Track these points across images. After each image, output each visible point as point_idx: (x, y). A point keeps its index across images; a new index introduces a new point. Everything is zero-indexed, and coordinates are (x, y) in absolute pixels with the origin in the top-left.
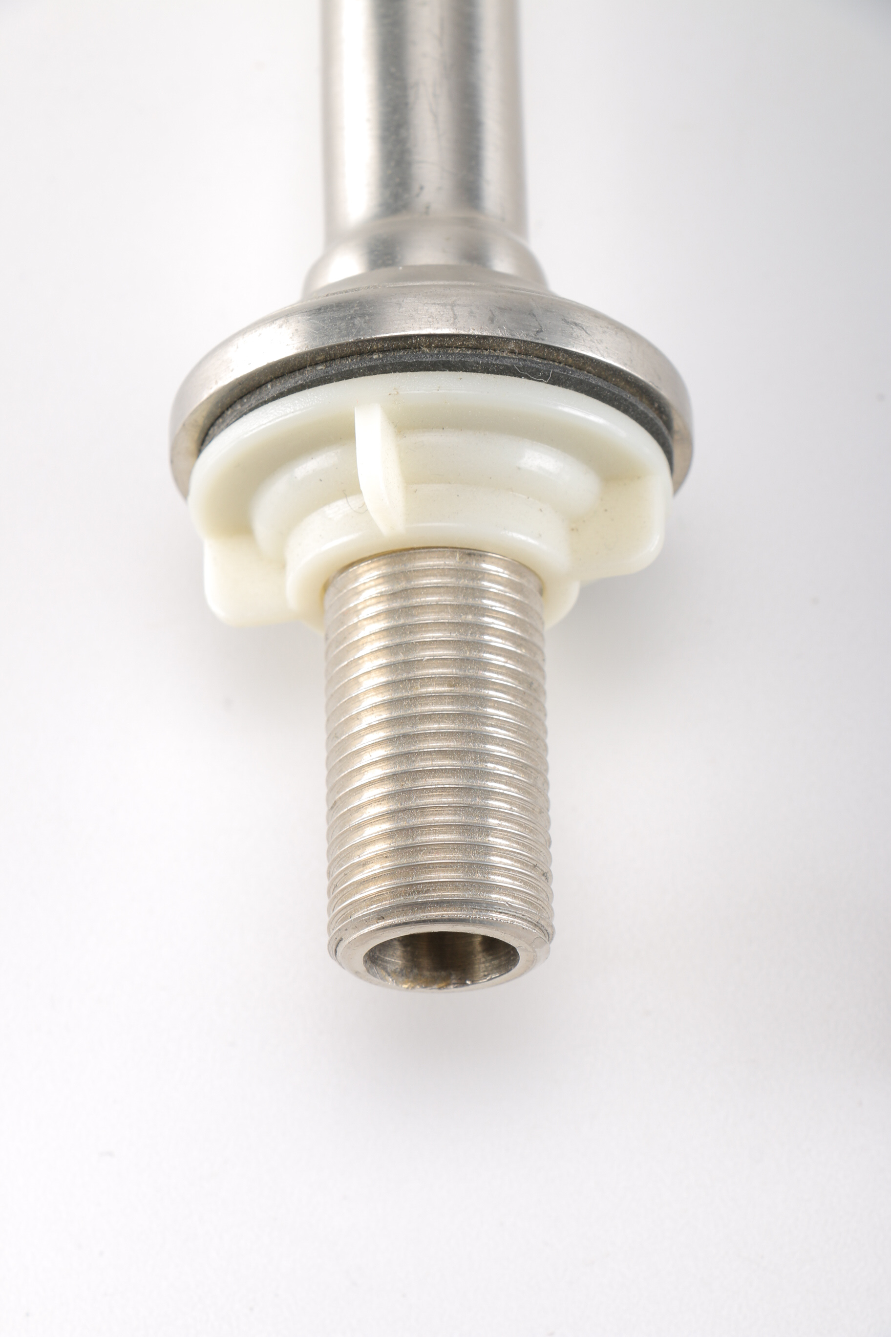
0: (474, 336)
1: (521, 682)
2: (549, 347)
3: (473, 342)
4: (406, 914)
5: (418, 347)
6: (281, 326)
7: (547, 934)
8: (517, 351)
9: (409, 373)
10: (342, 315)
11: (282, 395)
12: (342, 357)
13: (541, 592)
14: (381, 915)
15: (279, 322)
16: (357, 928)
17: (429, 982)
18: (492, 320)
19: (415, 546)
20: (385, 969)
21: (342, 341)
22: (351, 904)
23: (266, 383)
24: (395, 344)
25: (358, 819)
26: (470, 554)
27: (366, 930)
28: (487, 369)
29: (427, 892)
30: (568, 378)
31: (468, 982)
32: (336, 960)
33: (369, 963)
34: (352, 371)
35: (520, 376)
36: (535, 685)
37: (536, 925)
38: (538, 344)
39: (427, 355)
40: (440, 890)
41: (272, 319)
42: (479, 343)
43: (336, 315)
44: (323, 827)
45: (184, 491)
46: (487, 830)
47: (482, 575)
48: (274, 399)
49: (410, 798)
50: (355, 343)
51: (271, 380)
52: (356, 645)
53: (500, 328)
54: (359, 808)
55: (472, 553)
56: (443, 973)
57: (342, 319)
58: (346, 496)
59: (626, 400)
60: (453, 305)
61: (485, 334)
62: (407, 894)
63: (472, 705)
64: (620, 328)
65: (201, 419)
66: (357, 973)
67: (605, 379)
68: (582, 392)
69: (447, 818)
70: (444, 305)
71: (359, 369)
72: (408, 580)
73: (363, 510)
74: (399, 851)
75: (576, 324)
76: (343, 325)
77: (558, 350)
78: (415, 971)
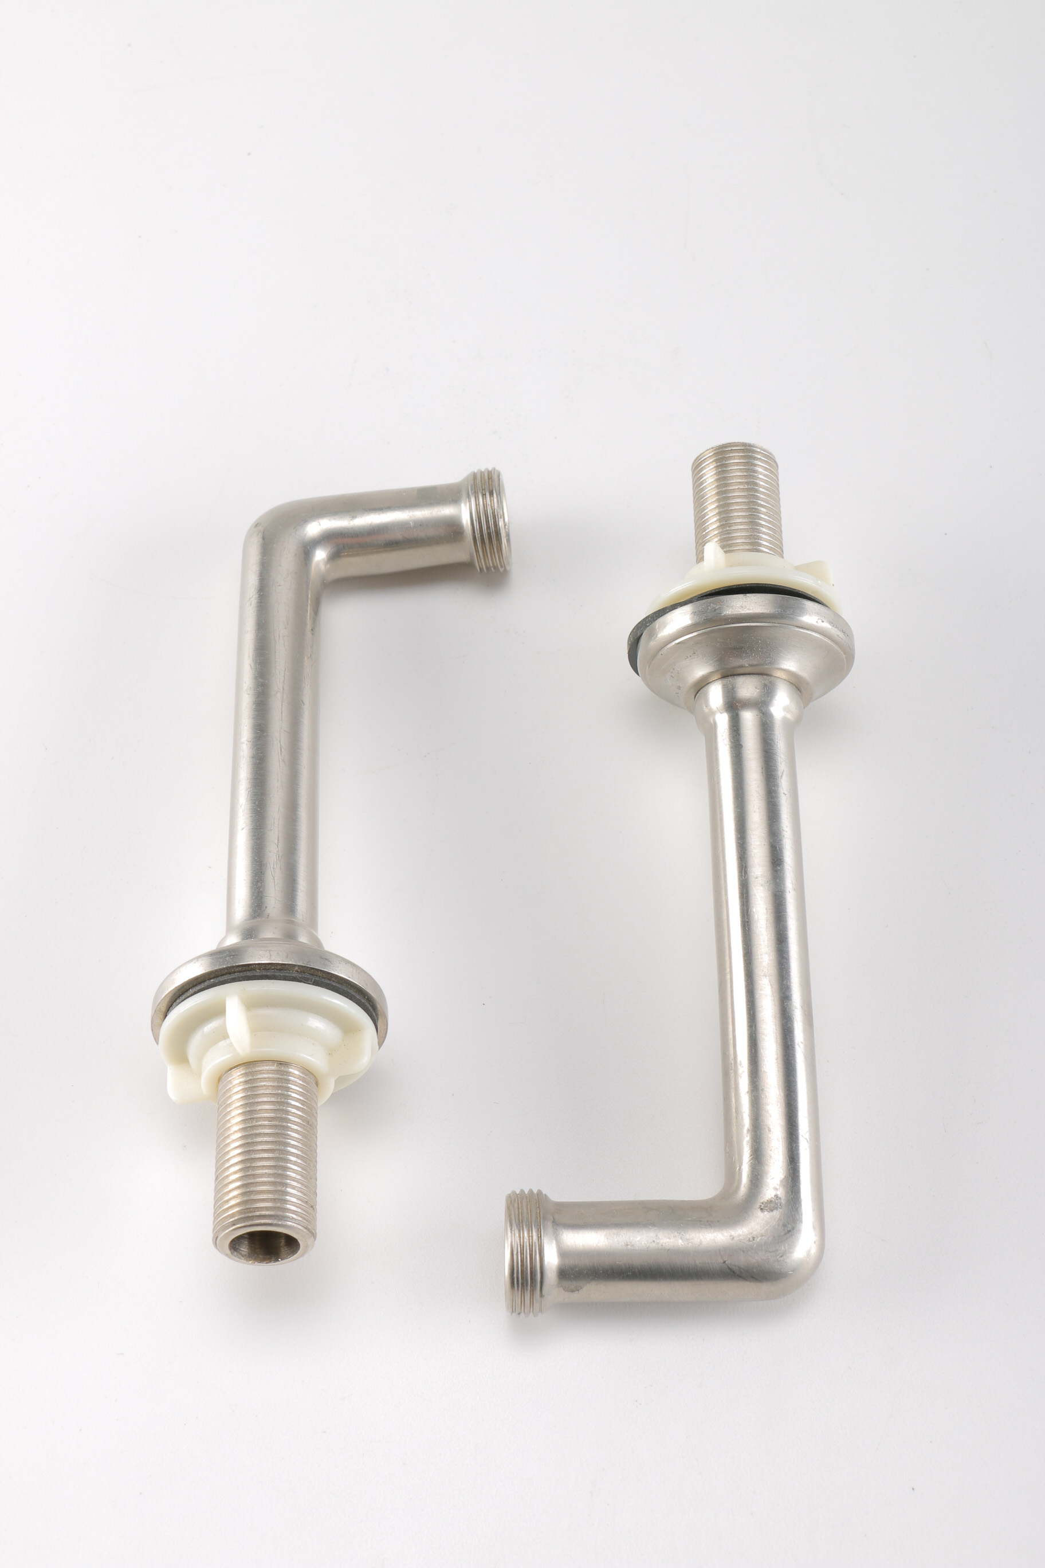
0: (279, 964)
1: (303, 1121)
2: (313, 969)
3: (279, 967)
4: (244, 1222)
5: (254, 970)
6: (195, 963)
7: (313, 1235)
8: (299, 971)
9: (250, 981)
10: (221, 956)
11: (195, 993)
12: (222, 975)
13: (317, 1084)
14: (234, 1223)
15: (195, 961)
16: (224, 1230)
17: (261, 1261)
18: (287, 957)
19: (255, 1060)
20: (241, 1254)
21: (221, 967)
22: (221, 1219)
23: (189, 989)
24: (244, 968)
25: (226, 1181)
26: (280, 1064)
27: (227, 1231)
28: (285, 978)
29: (254, 1212)
30: (322, 982)
31: (280, 1260)
32: (217, 1248)
33: (232, 1251)
34: (225, 980)
35: (300, 981)
36: (310, 1123)
37: (308, 1230)
38: (308, 967)
39: (258, 973)
40: (260, 1211)
41: (192, 960)
42: (282, 967)
43: (218, 956)
44: (213, 1186)
45: (156, 1039)
46: (286, 1185)
47: (289, 1074)
48: (192, 995)
49: (249, 1171)
50: (226, 968)
51: (191, 988)
52: (230, 1105)
53: (291, 960)
54: (227, 1176)
55: (281, 1063)
56: (269, 1256)
57: (221, 958)
58: (225, 1039)
59: (350, 993)
60: (270, 951)
61: (284, 963)
62: (245, 1213)
63: (279, 1130)
64: (347, 962)
65: (164, 1009)
66: (227, 1255)
67: (342, 984)
68: (330, 990)
69: (265, 1179)
70: (266, 951)
71: (228, 979)
72: (253, 1076)
73: (231, 1045)
74: (243, 1194)
75: (326, 959)
76: (221, 960)
77: (318, 970)
78: (256, 1255)
